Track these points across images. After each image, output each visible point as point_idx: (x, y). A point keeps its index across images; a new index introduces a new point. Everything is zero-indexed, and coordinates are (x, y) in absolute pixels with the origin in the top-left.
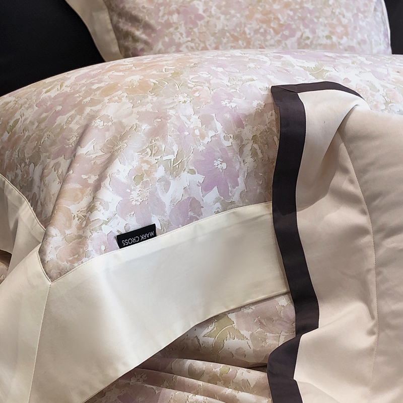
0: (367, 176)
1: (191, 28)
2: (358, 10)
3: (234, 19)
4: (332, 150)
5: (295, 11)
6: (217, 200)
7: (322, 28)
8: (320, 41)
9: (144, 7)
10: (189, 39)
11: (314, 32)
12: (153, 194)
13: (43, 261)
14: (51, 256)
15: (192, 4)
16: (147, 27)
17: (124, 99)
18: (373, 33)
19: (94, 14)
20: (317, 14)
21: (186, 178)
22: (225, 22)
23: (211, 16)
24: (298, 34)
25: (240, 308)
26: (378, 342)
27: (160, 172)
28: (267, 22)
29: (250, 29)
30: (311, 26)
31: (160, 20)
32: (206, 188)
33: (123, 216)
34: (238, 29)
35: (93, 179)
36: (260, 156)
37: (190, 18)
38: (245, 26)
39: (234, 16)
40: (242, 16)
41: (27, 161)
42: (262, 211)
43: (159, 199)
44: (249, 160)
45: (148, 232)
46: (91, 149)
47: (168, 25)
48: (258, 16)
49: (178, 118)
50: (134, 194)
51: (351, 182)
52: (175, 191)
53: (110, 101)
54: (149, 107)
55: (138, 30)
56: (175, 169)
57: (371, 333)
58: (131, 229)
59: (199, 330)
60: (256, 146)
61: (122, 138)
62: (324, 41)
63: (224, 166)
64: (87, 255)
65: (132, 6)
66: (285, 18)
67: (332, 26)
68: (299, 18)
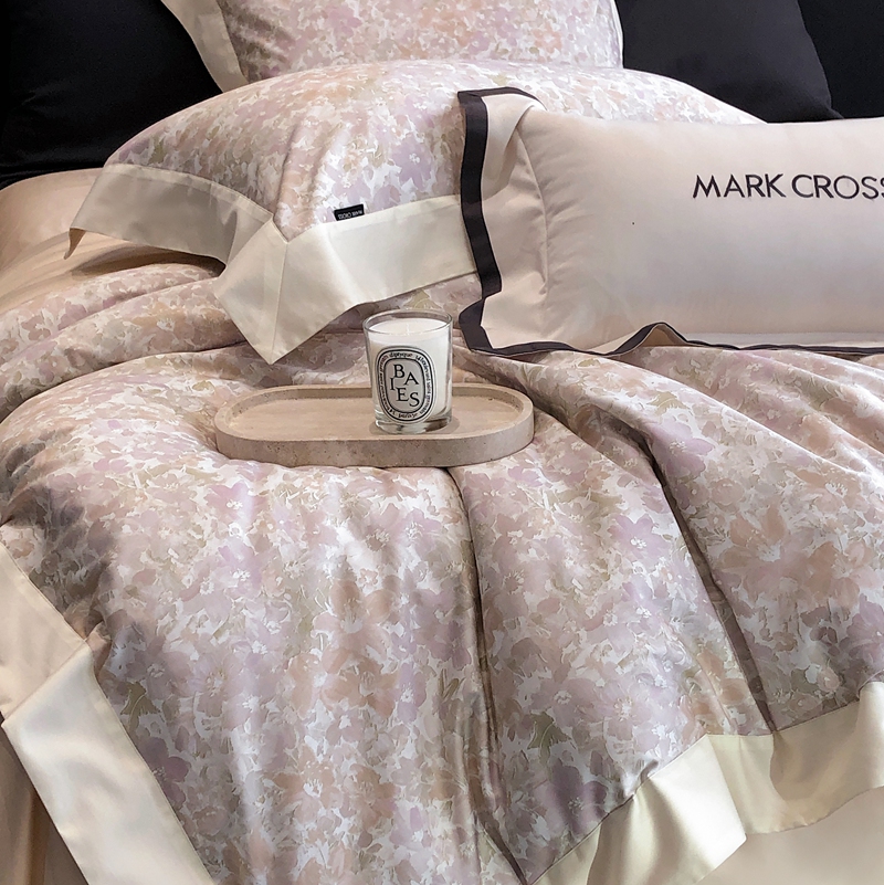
0: (541, 165)
1: (343, 38)
2: (575, 12)
3: (403, 25)
4: (511, 144)
5: (487, 13)
6: (413, 190)
7: (525, 37)
8: (522, 56)
9: (275, 9)
10: (342, 53)
11: (513, 43)
12: (360, 179)
13: (279, 227)
14: (284, 223)
15: (343, 4)
16: (282, 36)
17: (326, 103)
18: (596, 44)
19: (201, 18)
20: (518, 18)
21: (386, 168)
22: (391, 30)
23: (370, 21)
24: (492, 46)
25: (434, 285)
26: (547, 297)
27: (365, 162)
28: (450, 29)
29: (425, 39)
30: (509, 34)
31: (299, 27)
32: (404, 178)
33: (338, 196)
34: (409, 39)
35: (309, 168)
36: (449, 152)
37: (342, 23)
38: (419, 35)
39: (402, 21)
40: (414, 21)
41: (238, 162)
42: (452, 203)
43: (364, 184)
44: (440, 156)
45: (357, 210)
46: (303, 143)
47: (311, 33)
48: (436, 20)
49: (377, 118)
50: (345, 179)
51: (528, 172)
52: (376, 180)
53: (313, 104)
54: (350, 109)
55: (268, 40)
56: (376, 161)
57: (543, 292)
58: (345, 207)
59: (399, 300)
60: (445, 144)
61: (330, 134)
62: (528, 55)
63: (418, 160)
64: (314, 222)
65: (259, 7)
66: (474, 23)
67: (537, 33)
68: (494, 24)
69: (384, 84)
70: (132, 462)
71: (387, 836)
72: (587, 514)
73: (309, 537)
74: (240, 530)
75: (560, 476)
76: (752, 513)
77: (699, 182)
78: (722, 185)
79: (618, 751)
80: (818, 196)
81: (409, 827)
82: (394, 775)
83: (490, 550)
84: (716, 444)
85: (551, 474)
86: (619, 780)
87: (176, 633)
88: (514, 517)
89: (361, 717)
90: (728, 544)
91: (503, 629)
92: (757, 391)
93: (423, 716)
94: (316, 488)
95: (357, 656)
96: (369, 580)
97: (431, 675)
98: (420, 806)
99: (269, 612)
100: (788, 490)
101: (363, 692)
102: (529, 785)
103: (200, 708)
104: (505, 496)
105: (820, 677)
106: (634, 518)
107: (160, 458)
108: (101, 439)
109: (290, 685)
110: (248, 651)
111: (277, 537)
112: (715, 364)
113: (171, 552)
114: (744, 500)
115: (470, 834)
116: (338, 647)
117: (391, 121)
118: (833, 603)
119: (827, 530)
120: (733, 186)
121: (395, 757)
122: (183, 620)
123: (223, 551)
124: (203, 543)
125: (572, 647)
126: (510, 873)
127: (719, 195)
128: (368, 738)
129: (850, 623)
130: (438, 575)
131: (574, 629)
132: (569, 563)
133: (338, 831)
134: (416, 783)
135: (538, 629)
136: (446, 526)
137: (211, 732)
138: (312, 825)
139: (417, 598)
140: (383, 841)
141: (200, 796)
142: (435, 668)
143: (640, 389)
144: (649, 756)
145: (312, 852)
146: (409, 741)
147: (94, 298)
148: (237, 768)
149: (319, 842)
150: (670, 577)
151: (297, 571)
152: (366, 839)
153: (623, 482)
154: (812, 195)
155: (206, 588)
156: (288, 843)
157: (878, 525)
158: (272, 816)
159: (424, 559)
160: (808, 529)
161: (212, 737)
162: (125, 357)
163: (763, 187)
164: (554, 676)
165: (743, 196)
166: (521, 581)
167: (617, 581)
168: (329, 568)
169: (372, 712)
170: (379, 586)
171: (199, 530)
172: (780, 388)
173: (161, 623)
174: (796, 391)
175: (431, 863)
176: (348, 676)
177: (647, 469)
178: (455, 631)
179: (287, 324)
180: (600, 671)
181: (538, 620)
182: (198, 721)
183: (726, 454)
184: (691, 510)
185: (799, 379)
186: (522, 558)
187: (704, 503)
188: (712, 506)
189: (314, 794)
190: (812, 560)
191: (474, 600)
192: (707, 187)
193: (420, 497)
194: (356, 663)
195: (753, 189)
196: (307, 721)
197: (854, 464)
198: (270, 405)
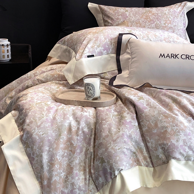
0: (132, 49)
2: (175, 16)
3: (137, 18)
5: (155, 16)
6: (106, 53)
7: (163, 21)
8: (162, 25)
11: (160, 22)
12: (94, 50)
13: (75, 58)
14: (77, 58)
15: (125, 13)
16: (112, 19)
17: (92, 34)
18: (179, 23)
19: (98, 15)
20: (162, 17)
21: (100, 48)
25: (109, 72)
26: (129, 76)
27: (96, 47)
28: (147, 19)
29: (141, 21)
30: (160, 20)
31: (116, 17)
32: (104, 50)
33: (89, 53)
34: (138, 21)
35: (84, 47)
36: (115, 45)
37: (124, 17)
39: (137, 17)
40: (139, 17)
41: (74, 45)
42: (114, 55)
43: (95, 51)
44: (113, 46)
45: (93, 56)
46: (85, 42)
47: (118, 19)
48: (144, 17)
49: (100, 38)
50: (91, 50)
51: (129, 50)
52: (98, 50)
54: (96, 36)
55: (109, 20)
56: (98, 46)
58: (90, 55)
59: (101, 74)
60: (114, 44)
61: (90, 41)
62: (163, 25)
63: (108, 47)
64: (82, 58)
65: (108, 13)
66: (152, 18)
67: (166, 21)
68: (156, 18)
69: (104, 31)
70: (35, 101)
71: (71, 177)
72: (119, 119)
73: (64, 118)
74: (51, 116)
75: (116, 111)
76: (152, 122)
77: (161, 54)
78: (166, 56)
79: (115, 166)
80: (186, 59)
81: (75, 176)
82: (73, 166)
83: (98, 124)
84: (148, 108)
85: (115, 111)
86: (114, 172)
87: (35, 133)
88: (104, 118)
89: (69, 154)
90: (147, 128)
91: (98, 140)
92: (162, 98)
93: (81, 155)
94: (68, 109)
95: (70, 142)
96: (74, 127)
97: (84, 147)
98: (78, 172)
99: (53, 132)
100: (160, 118)
101: (70, 149)
102: (98, 171)
103: (37, 148)
104: (104, 114)
105: (162, 157)
106: (128, 121)
107: (41, 101)
108: (32, 96)
109: (55, 146)
110: (48, 138)
111: (58, 118)
112: (156, 92)
113: (37, 118)
114: (151, 119)
115: (88, 179)
116: (66, 140)
117: (103, 39)
118: (165, 142)
119: (167, 127)
120: (168, 56)
121: (74, 162)
122: (36, 131)
123: (47, 119)
124: (43, 117)
125: (109, 145)
126: (95, 188)
127: (165, 57)
128: (70, 158)
129: (168, 146)
130: (88, 128)
131: (110, 141)
132: (112, 128)
133: (61, 175)
134: (78, 168)
135: (104, 140)
136: (92, 119)
137: (39, 153)
138: (56, 173)
139: (83, 132)
140: (70, 178)
141: (36, 165)
142: (85, 146)
143: (137, 95)
144: (121, 168)
145: (55, 178)
146: (77, 159)
147: (47, 69)
148: (43, 160)
149: (57, 176)
150: (133, 133)
151: (60, 124)
152: (67, 177)
153: (128, 113)
154: (185, 59)
155: (42, 126)
156: (51, 176)
157: (177, 127)
158: (49, 170)
159: (86, 125)
160: (163, 127)
161: (39, 154)
162: (48, 81)
163: (174, 57)
164: (105, 150)
165: (170, 58)
166: (103, 131)
167: (121, 133)
168: (67, 124)
169: (71, 153)
170: (76, 129)
171: (43, 115)
172: (167, 98)
173: (32, 131)
174: (170, 99)
175: (79, 183)
176: (68, 146)
177: (134, 111)
178: (90, 139)
179: (75, 77)
180: (114, 150)
181: (104, 139)
182: (37, 151)
183: (150, 110)
184: (141, 121)
185: (171, 96)
186: (104, 126)
187: (143, 119)
188: (145, 120)
189: (57, 167)
190: (163, 133)
191: (95, 134)
192: (162, 56)
193: (88, 113)
194: (69, 143)
195: (172, 57)
196: (57, 153)
197: (176, 115)
198: (69, 92)
